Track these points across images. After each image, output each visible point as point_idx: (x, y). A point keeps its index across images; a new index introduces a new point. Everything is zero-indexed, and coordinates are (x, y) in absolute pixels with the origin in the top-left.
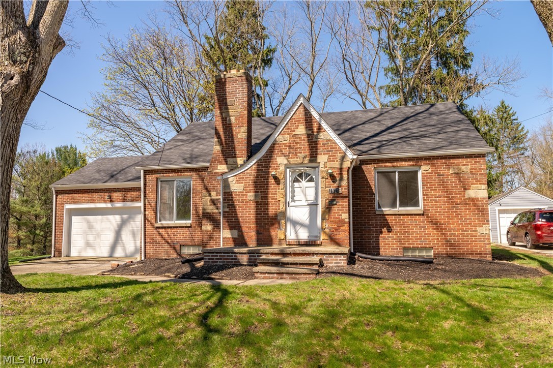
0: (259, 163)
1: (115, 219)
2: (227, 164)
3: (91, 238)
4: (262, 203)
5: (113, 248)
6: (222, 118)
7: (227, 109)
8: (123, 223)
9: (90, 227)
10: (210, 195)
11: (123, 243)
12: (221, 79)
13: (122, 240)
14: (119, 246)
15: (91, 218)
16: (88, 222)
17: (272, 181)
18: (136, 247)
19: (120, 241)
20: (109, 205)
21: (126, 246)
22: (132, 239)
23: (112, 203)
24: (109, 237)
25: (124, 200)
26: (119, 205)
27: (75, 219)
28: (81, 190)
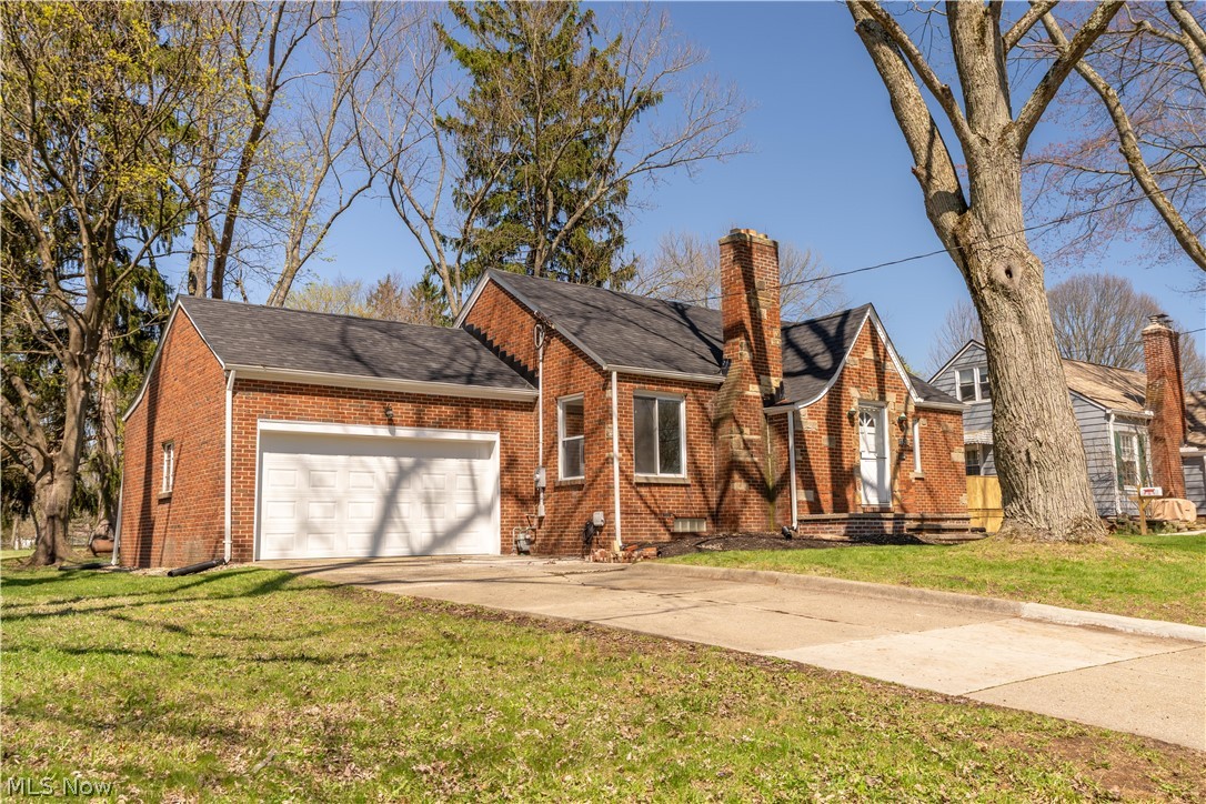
0: (830, 393)
1: (383, 466)
2: (760, 384)
3: (316, 511)
4: (836, 453)
5: (378, 536)
6: (750, 307)
7: (755, 293)
8: (402, 476)
9: (315, 483)
10: (742, 433)
11: (403, 523)
12: (746, 242)
13: (400, 517)
14: (392, 530)
15: (316, 460)
16: (308, 470)
17: (845, 420)
18: (434, 532)
19: (396, 520)
20: (383, 431)
21: (411, 530)
22: (424, 514)
23: (392, 427)
24: (370, 510)
25: (419, 423)
26: (404, 432)
27: (270, 459)
28: (307, 385)
